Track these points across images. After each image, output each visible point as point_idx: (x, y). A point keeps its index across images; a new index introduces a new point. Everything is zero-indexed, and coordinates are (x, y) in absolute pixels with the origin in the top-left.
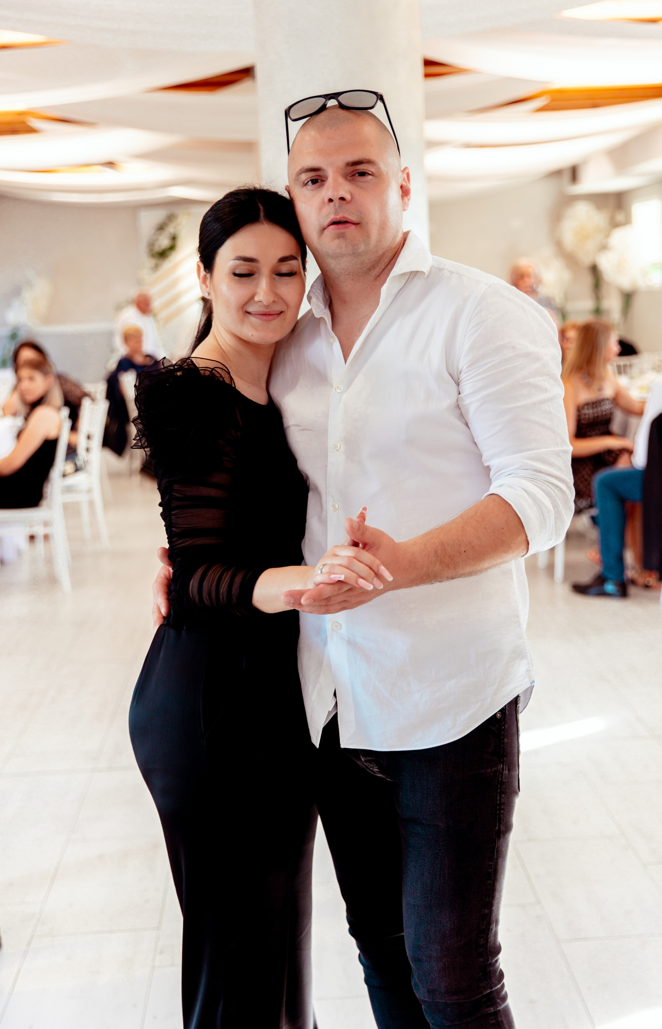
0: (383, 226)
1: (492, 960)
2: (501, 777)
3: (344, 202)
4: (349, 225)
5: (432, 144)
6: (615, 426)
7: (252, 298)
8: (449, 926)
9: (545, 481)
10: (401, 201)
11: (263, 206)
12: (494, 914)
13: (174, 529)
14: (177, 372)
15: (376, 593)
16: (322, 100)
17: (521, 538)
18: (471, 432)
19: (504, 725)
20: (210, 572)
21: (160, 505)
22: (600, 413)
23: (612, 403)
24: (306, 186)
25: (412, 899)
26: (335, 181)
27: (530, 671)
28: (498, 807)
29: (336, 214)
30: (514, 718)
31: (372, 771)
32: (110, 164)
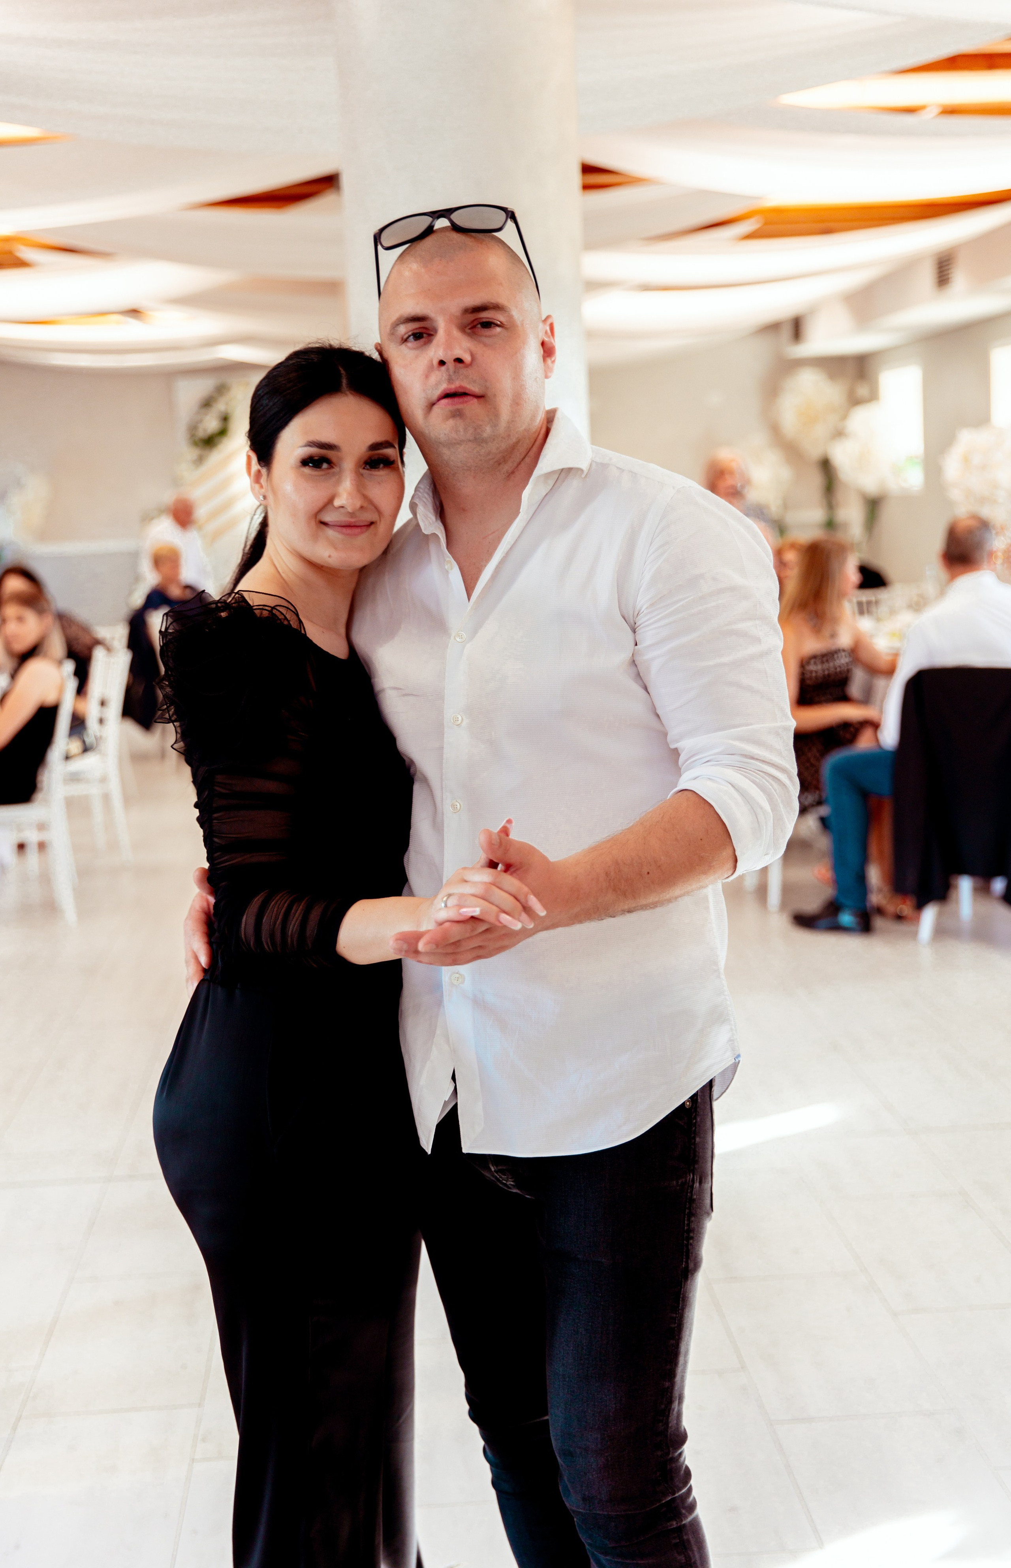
0: (517, 401)
1: (674, 1453)
2: (690, 1192)
3: (461, 365)
4: (469, 398)
5: (594, 286)
6: (855, 689)
7: (330, 501)
8: (614, 1406)
9: (759, 771)
10: (542, 364)
11: (345, 370)
12: (676, 1386)
13: (216, 840)
14: (220, 613)
15: (525, 934)
16: (428, 220)
17: (727, 853)
18: (652, 699)
19: (695, 1118)
20: (273, 903)
21: (196, 806)
22: (832, 670)
23: (850, 656)
24: (406, 343)
25: (561, 1366)
26: (448, 334)
27: (734, 1041)
28: (685, 1235)
29: (449, 382)
30: (708, 1107)
31: (505, 1185)
32: (134, 312)
